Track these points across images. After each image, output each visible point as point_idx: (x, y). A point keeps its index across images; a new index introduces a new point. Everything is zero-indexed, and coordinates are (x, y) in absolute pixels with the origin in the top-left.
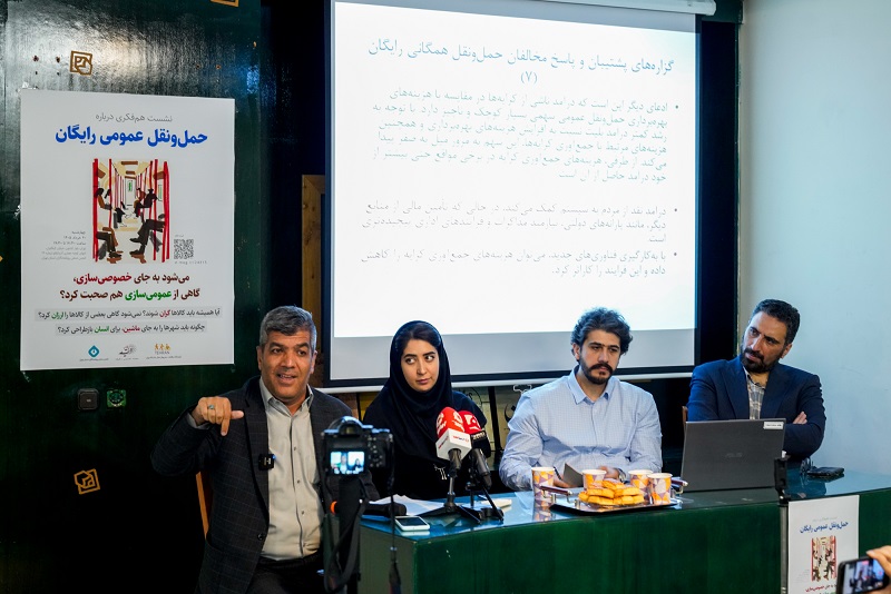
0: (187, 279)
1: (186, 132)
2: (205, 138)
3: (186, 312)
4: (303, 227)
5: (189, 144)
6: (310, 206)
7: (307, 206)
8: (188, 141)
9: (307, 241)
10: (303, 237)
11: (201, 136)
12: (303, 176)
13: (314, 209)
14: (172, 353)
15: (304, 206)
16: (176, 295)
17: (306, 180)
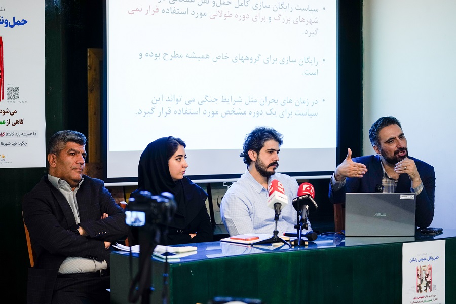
0: (15, 112)
1: (14, 18)
2: (26, 22)
3: (15, 134)
4: (89, 82)
5: (16, 26)
6: (93, 68)
7: (91, 68)
8: (15, 24)
9: (91, 91)
10: (89, 88)
11: (23, 20)
12: (88, 50)
13: (95, 70)
14: (6, 160)
15: (89, 68)
16: (9, 123)
17: (90, 52)
